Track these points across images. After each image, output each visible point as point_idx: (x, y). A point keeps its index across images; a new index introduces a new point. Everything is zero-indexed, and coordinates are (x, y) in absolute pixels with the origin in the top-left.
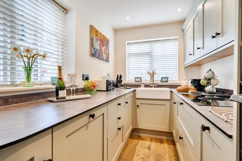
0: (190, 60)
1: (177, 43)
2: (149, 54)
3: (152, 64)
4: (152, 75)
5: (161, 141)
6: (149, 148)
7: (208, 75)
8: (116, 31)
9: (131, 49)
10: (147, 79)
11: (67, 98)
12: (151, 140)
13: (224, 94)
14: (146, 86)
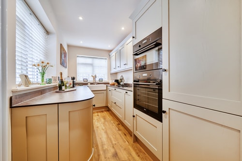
0: (113, 71)
1: (107, 61)
2: (92, 65)
3: (93, 71)
4: (95, 77)
5: (102, 112)
6: (98, 115)
7: (121, 78)
8: (69, 46)
9: (80, 60)
10: (91, 80)
11: (65, 90)
12: (97, 112)
13: (126, 85)
14: (91, 84)
